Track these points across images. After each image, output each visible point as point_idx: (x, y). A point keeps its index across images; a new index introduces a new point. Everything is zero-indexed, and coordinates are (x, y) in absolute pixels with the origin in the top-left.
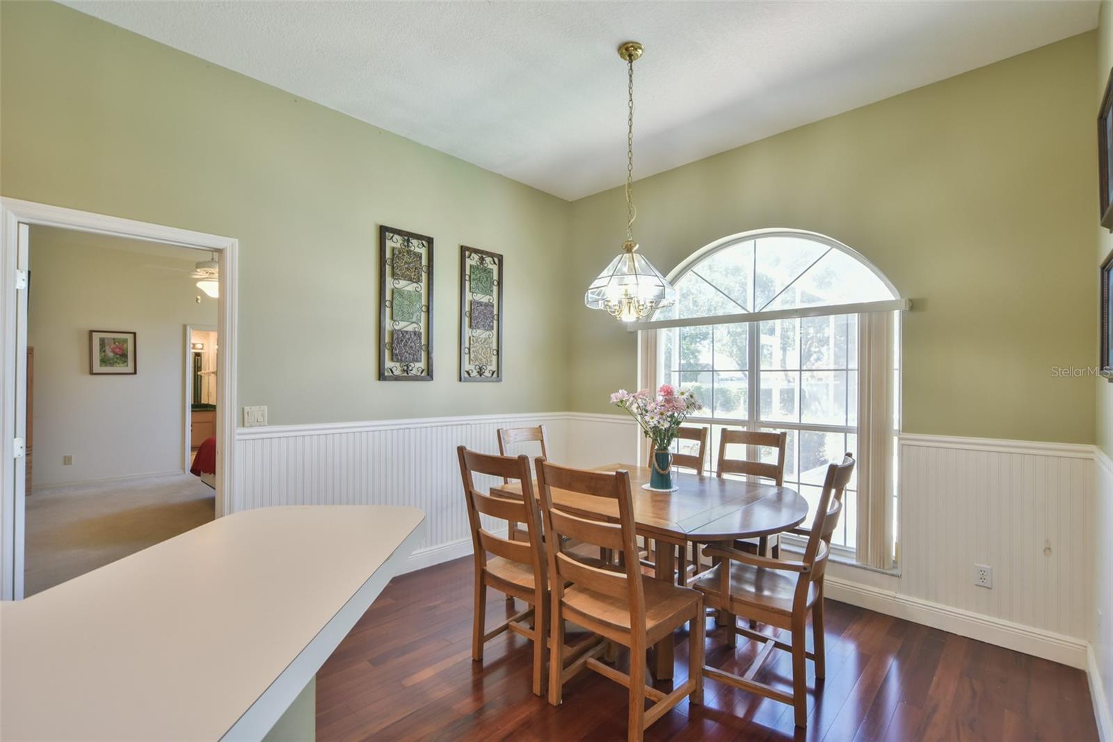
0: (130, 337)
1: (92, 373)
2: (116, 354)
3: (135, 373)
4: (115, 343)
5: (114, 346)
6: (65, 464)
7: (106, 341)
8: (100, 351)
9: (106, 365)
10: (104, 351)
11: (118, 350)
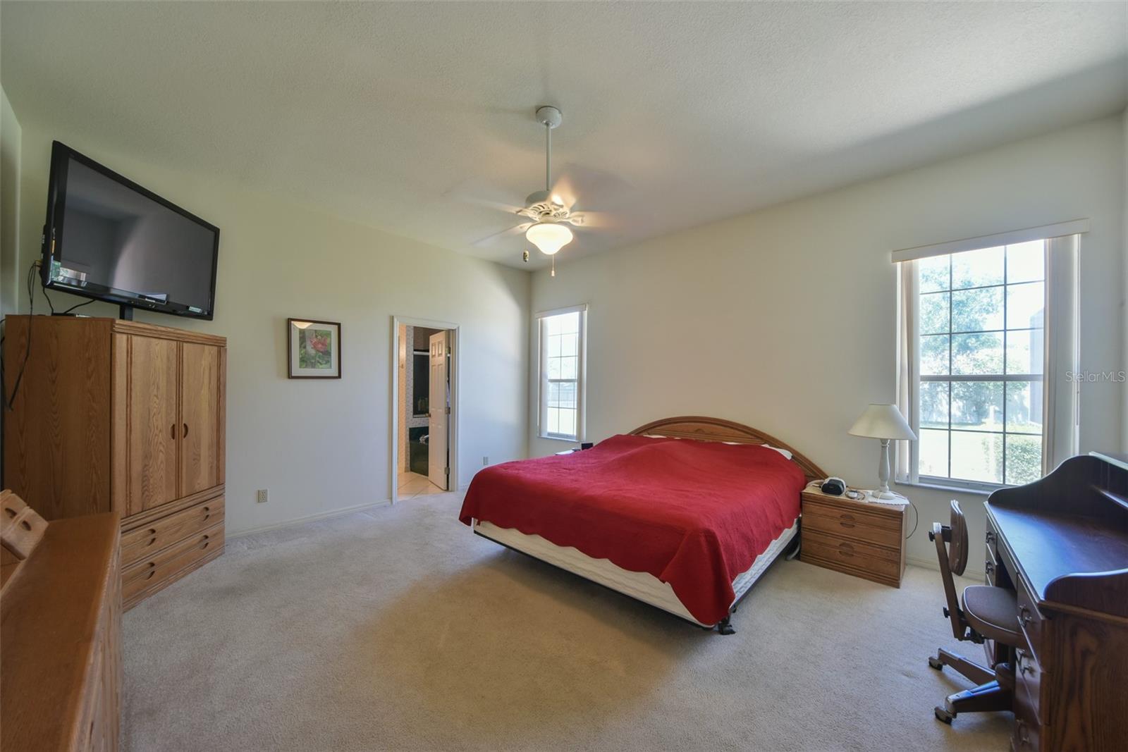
0: (333, 329)
1: (290, 376)
2: (318, 351)
3: (339, 377)
4: (316, 336)
5: (315, 340)
6: (259, 502)
7: (307, 334)
8: (300, 347)
9: (306, 367)
10: (305, 347)
11: (320, 346)
